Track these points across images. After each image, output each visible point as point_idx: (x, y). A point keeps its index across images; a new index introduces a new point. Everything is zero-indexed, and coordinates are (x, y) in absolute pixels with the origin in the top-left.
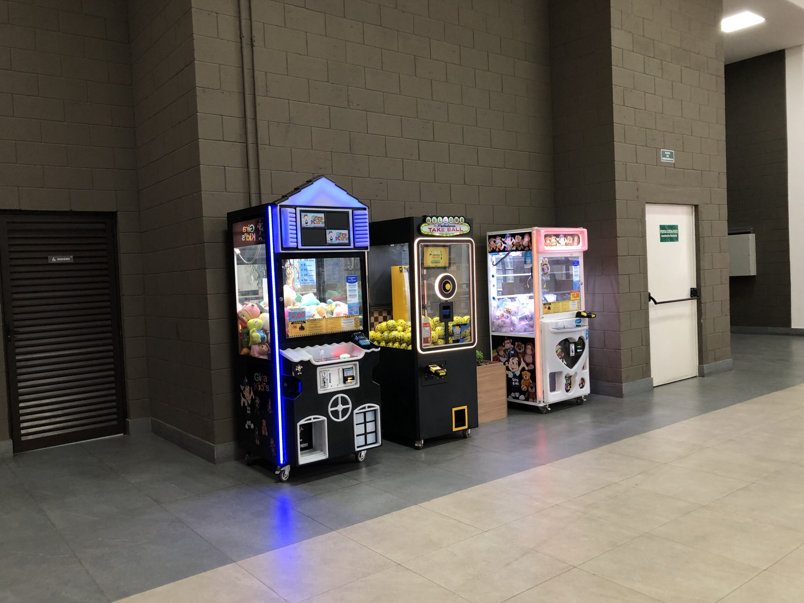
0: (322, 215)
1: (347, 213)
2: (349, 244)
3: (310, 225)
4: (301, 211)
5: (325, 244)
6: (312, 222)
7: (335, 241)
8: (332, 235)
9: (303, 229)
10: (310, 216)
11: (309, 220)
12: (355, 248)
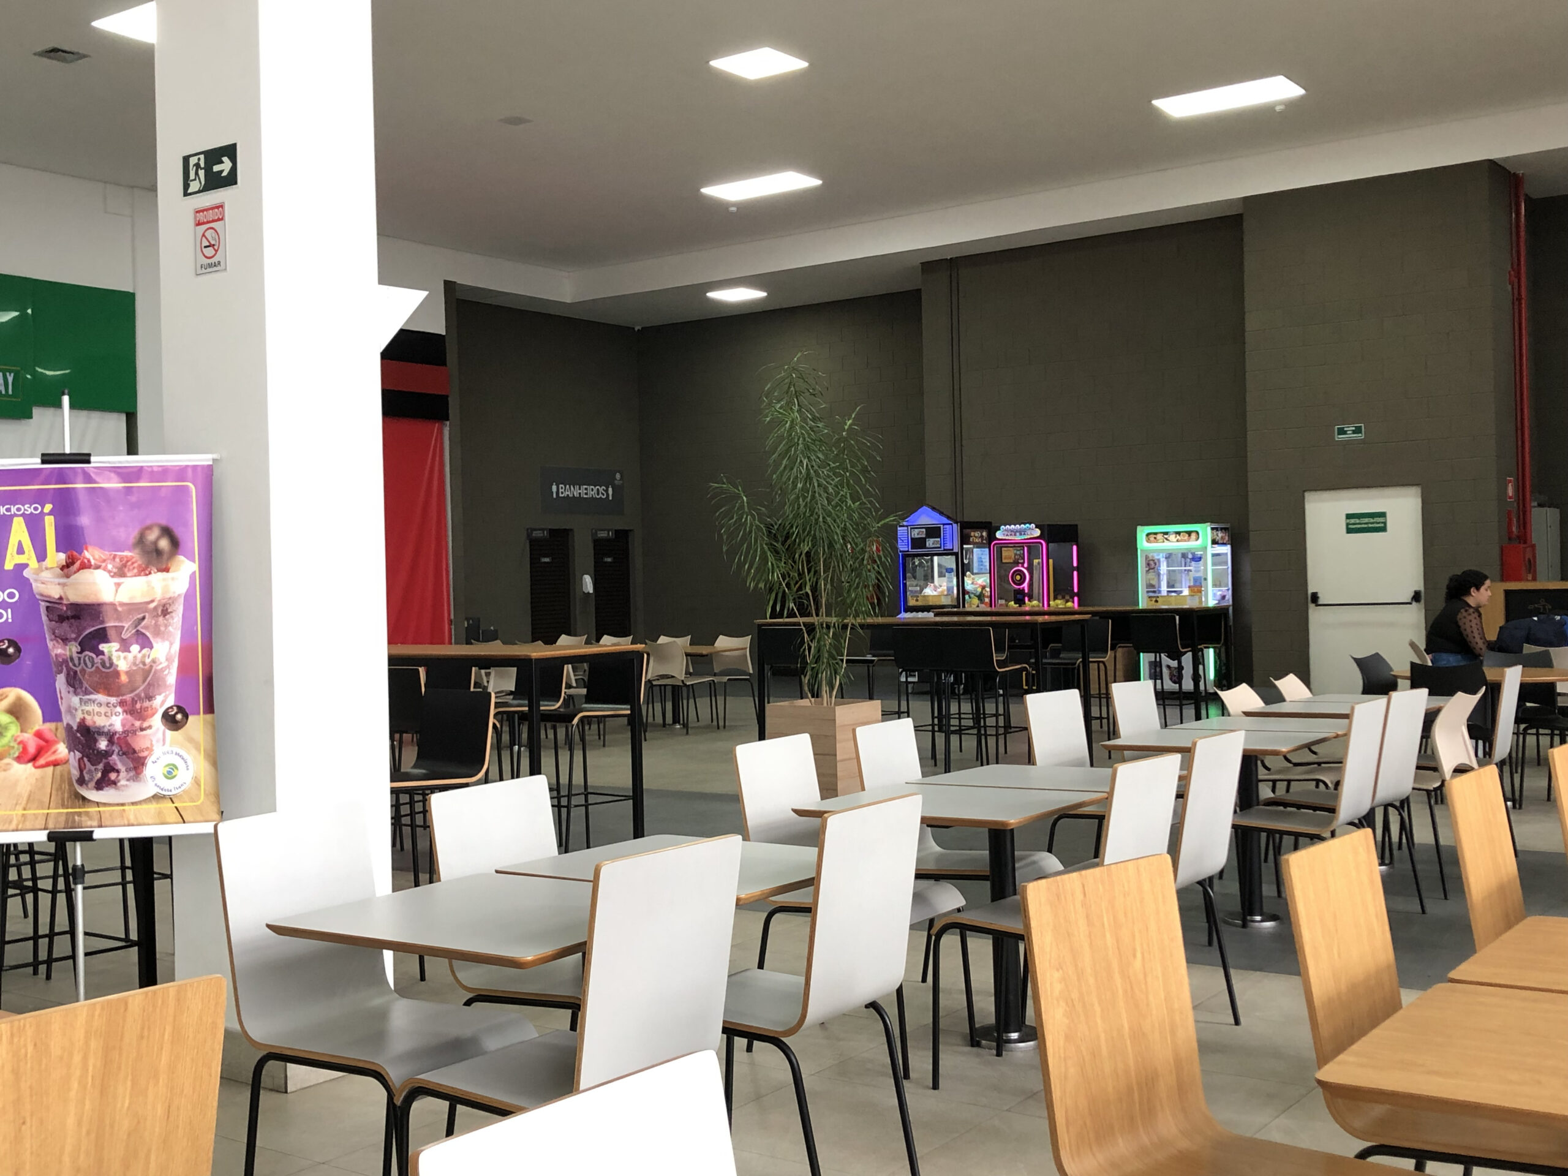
0: (924, 530)
1: (940, 527)
2: (940, 548)
3: (916, 536)
4: (911, 529)
5: (926, 548)
6: (918, 534)
7: (932, 546)
8: (930, 542)
9: (912, 539)
10: (917, 531)
11: (916, 534)
12: (944, 550)
